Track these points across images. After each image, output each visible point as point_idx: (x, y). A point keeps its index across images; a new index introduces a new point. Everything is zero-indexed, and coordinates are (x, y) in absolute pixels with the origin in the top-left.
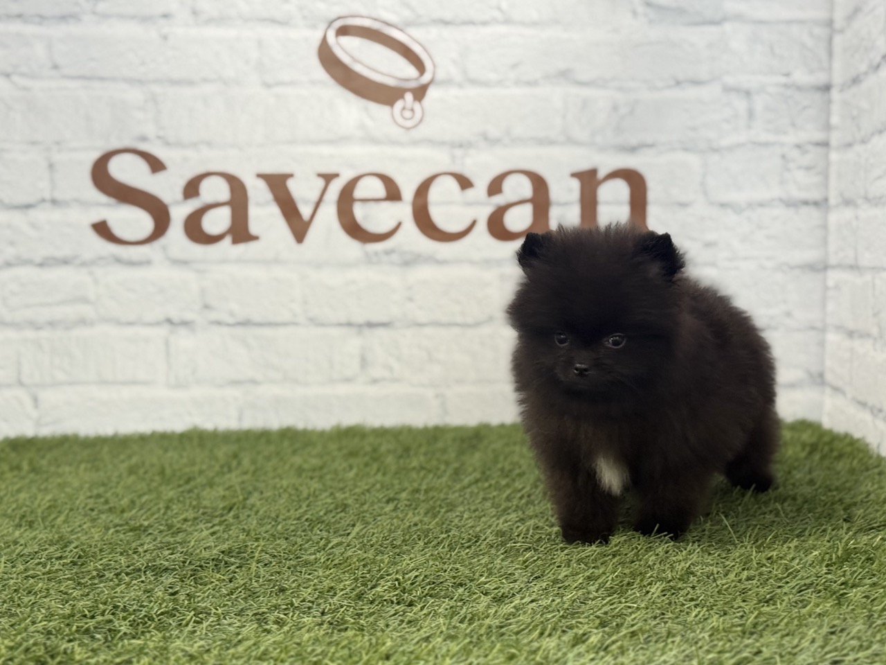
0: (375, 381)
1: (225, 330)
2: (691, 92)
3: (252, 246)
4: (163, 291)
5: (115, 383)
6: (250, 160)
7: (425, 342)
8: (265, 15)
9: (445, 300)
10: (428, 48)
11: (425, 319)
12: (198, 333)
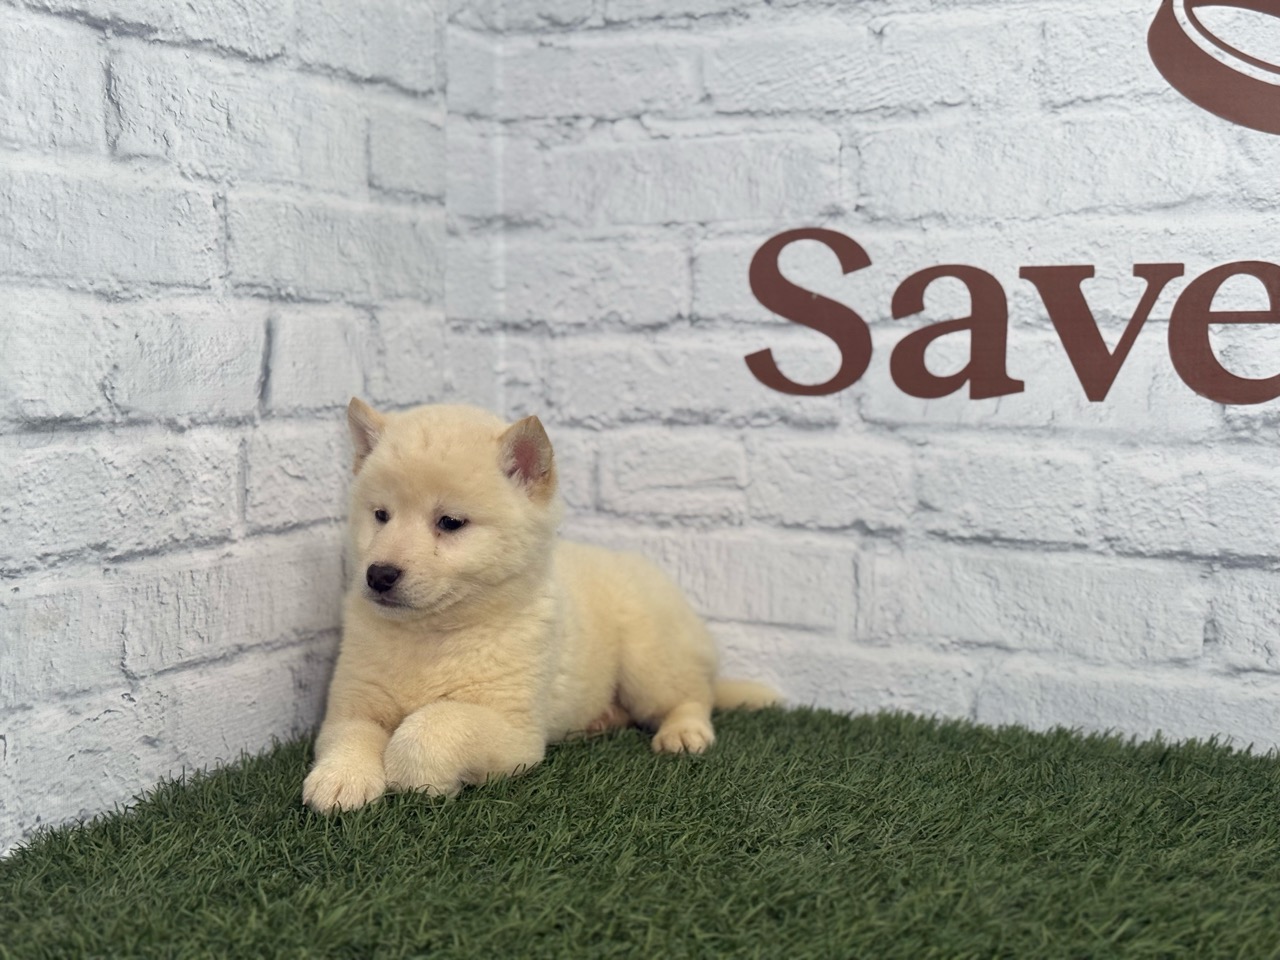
0: (1237, 671)
1: (954, 549)
3: (1008, 405)
4: (849, 476)
5: (772, 624)
6: (1011, 245)
12: (909, 553)
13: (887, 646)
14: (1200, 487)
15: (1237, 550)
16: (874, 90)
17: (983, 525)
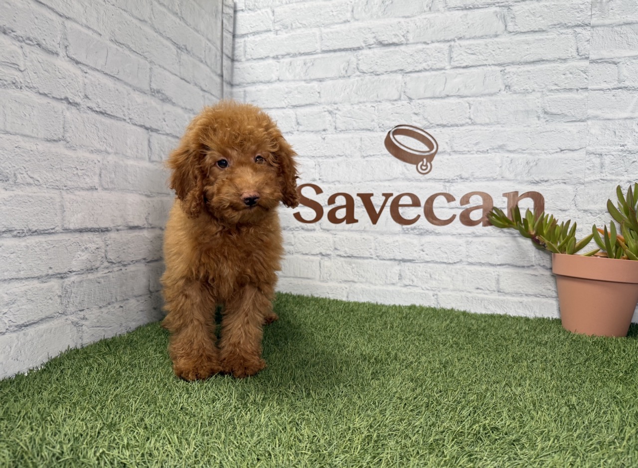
0: (406, 286)
1: (342, 259)
2: (569, 155)
3: (355, 225)
4: (319, 242)
5: (300, 278)
6: (355, 188)
7: (429, 270)
8: (364, 127)
9: (438, 252)
10: (435, 137)
11: (429, 260)
12: (332, 260)
13: (327, 282)
14: (397, 244)
15: (406, 258)
16: (323, 151)
17: (349, 252)
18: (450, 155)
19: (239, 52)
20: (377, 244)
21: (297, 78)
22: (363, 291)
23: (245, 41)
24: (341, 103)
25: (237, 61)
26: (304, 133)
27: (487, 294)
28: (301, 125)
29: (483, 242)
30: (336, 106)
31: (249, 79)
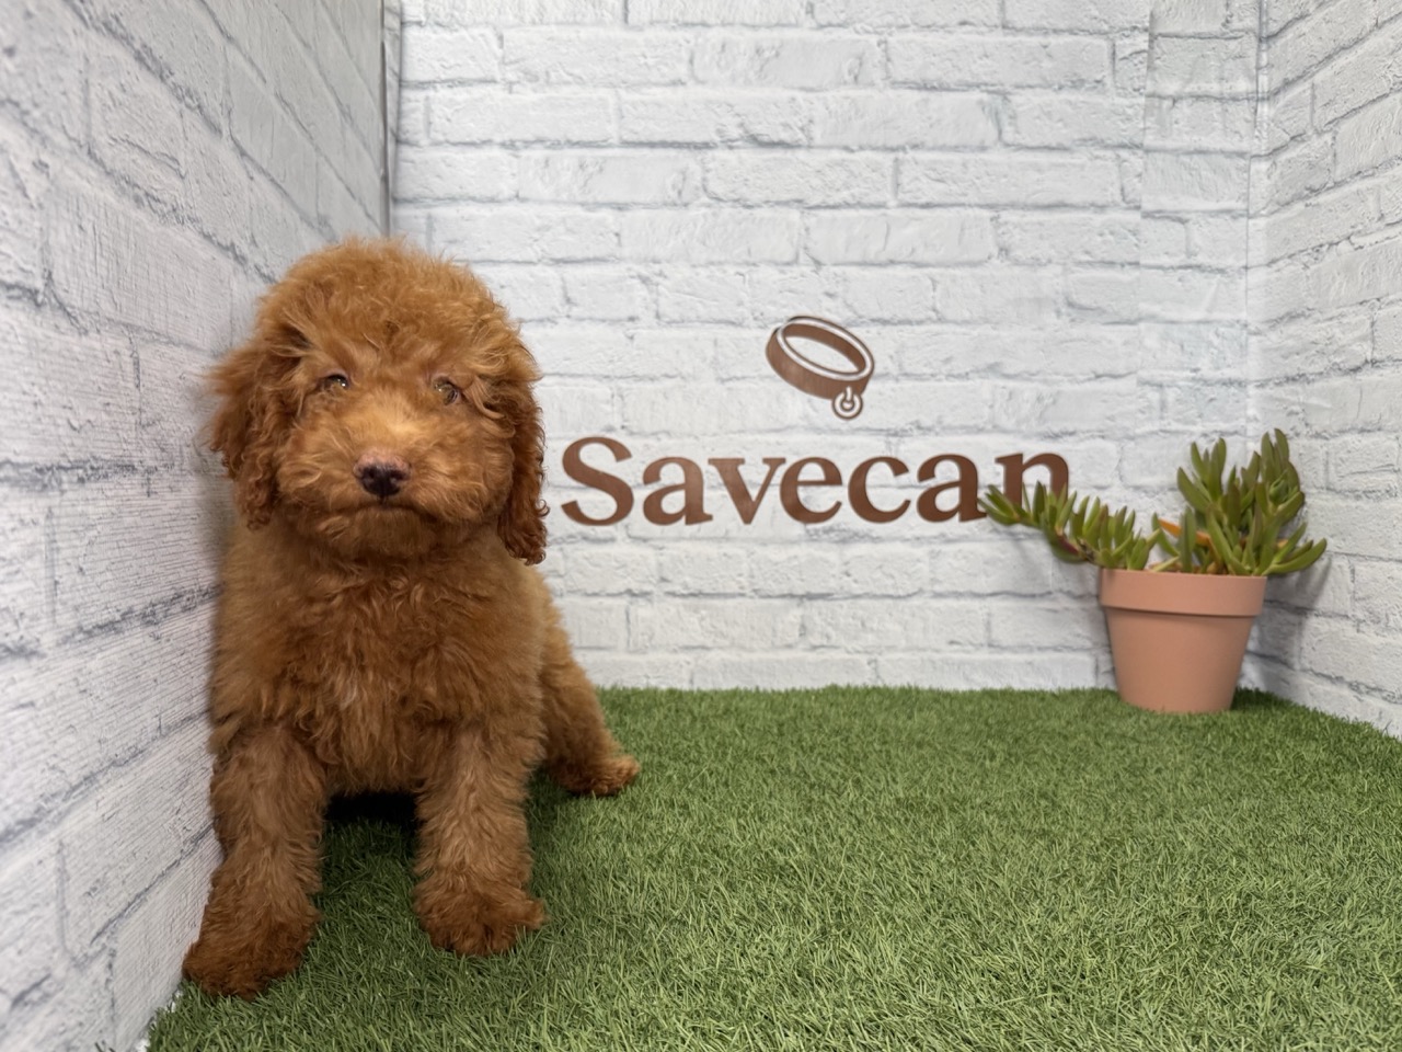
0: (815, 648)
1: (679, 600)
3: (705, 525)
4: (624, 566)
6: (704, 447)
7: (860, 613)
8: (721, 317)
9: (878, 575)
10: (868, 344)
11: (860, 592)
12: (656, 604)
13: (644, 653)
14: (795, 563)
16: (631, 366)
17: (694, 586)
18: (897, 380)
19: (413, 123)
20: (754, 566)
21: (564, 196)
22: (725, 666)
23: (427, 98)
24: (668, 261)
25: (407, 143)
26: (585, 323)
27: (968, 652)
28: (576, 305)
29: (960, 551)
30: (657, 268)
31: (439, 187)
